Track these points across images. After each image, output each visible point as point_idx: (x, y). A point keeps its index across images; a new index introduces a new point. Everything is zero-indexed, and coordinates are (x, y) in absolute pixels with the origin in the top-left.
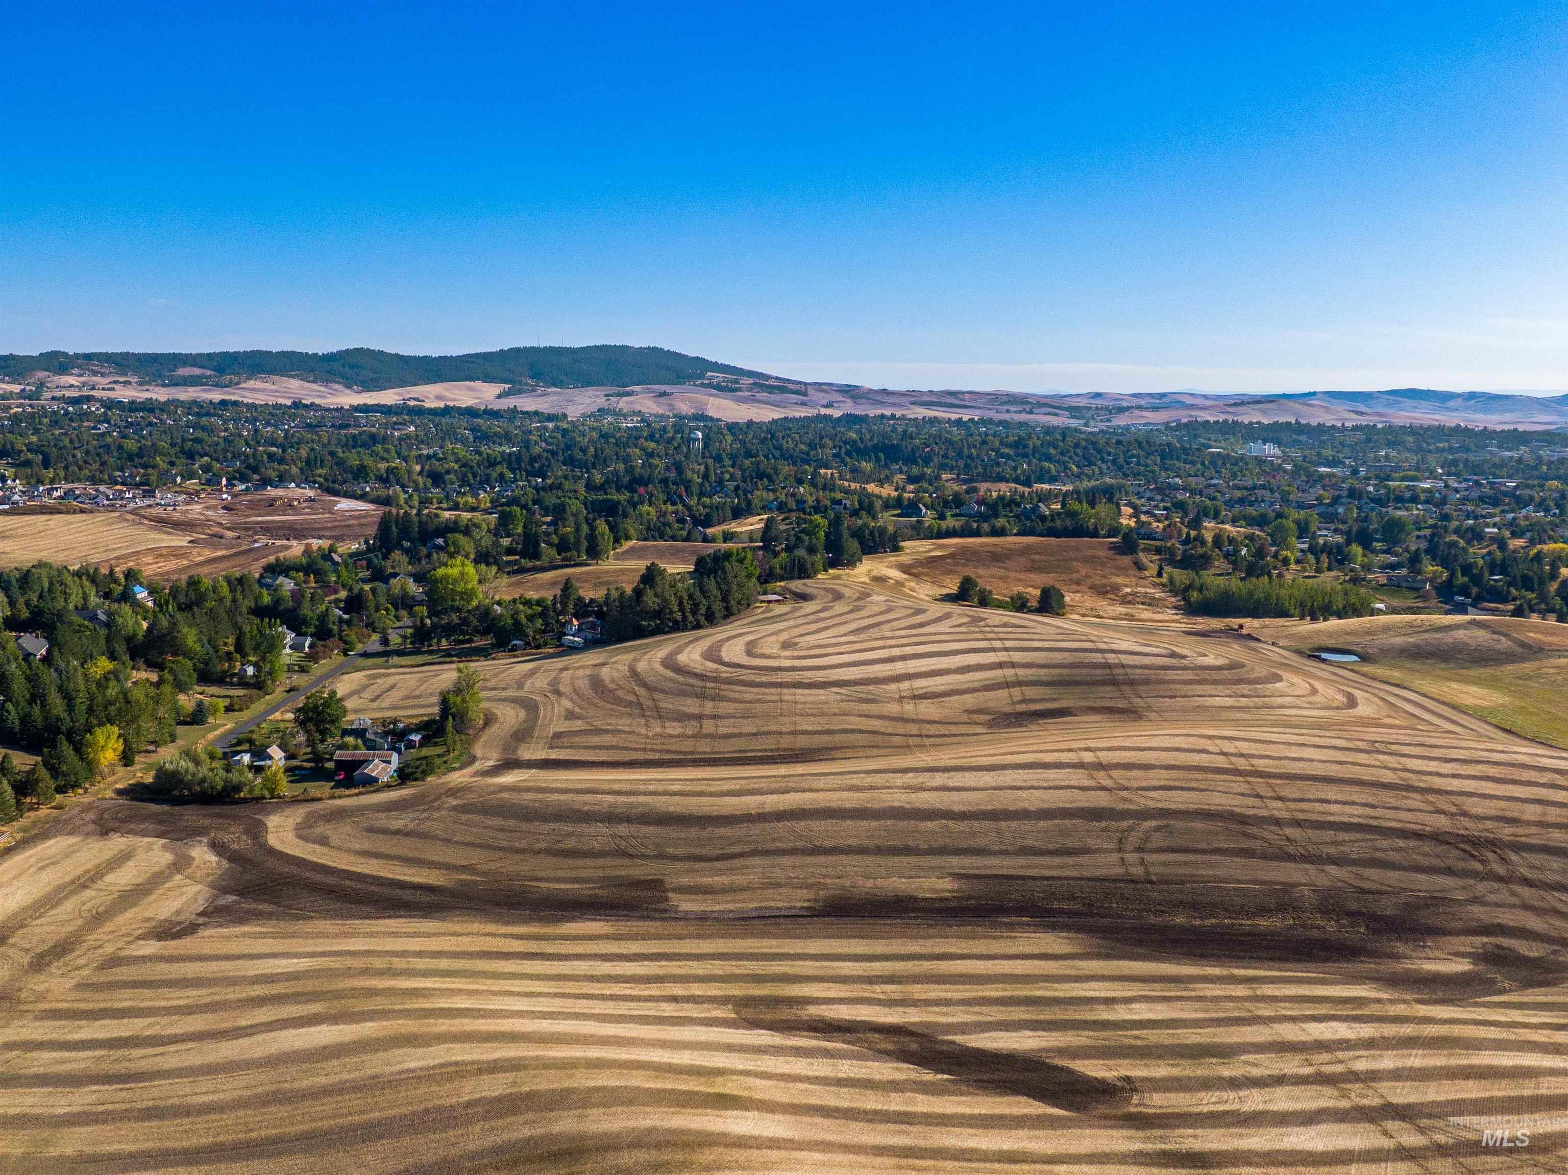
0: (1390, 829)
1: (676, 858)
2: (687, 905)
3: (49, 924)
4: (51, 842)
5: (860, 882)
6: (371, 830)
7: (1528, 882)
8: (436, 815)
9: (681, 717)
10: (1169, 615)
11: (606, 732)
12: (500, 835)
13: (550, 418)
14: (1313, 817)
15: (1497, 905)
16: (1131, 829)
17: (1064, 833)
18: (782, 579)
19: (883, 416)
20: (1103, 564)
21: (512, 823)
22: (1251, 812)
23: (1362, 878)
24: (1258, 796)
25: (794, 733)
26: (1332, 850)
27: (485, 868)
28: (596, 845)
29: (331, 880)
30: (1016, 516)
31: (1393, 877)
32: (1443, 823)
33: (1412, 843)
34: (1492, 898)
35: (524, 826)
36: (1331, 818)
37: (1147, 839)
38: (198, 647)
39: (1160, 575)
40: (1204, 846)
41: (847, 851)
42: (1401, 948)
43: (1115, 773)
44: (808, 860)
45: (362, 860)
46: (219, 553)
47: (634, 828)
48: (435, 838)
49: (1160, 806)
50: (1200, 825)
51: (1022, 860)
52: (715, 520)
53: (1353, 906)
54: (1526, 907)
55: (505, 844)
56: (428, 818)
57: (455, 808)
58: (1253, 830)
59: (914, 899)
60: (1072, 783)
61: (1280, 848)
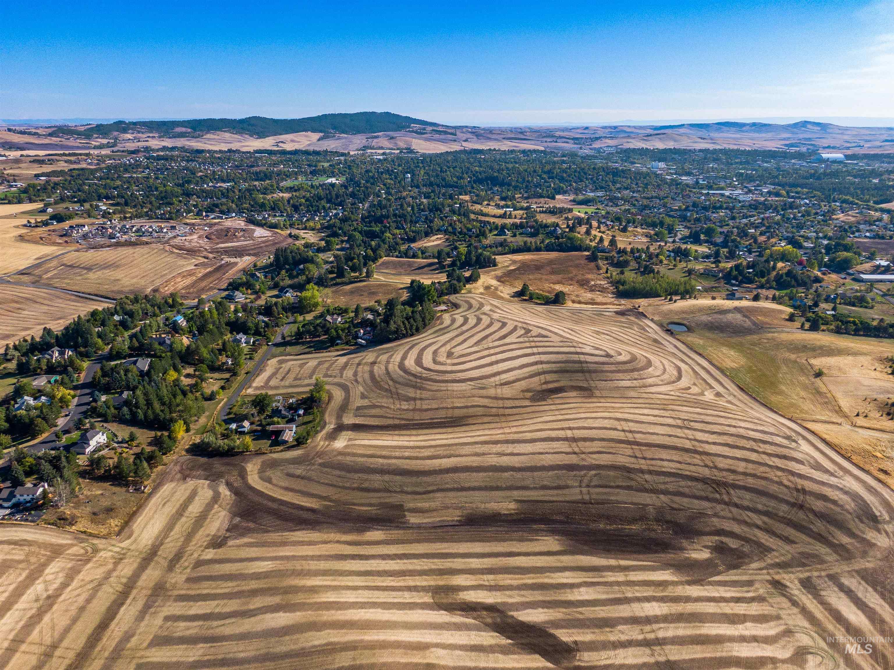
0: (686, 475)
1: (407, 493)
2: (413, 519)
3: (171, 541)
4: (165, 487)
5: (479, 505)
6: (289, 475)
7: (736, 506)
8: (313, 468)
9: (408, 399)
10: (610, 298)
11: (377, 407)
12: (339, 479)
13: (343, 154)
14: (656, 469)
15: (724, 518)
16: (585, 475)
17: (558, 477)
18: (447, 294)
19: (490, 150)
20: (583, 268)
21: (343, 473)
22: (633, 466)
23: (673, 501)
24: (636, 457)
25: (453, 408)
26: (663, 487)
27: (334, 498)
28: (376, 485)
29: (275, 506)
30: (547, 233)
31: (685, 501)
32: (706, 472)
33: (694, 484)
34: (722, 513)
35: (348, 475)
36: (664, 470)
37: (591, 481)
38: (208, 356)
39: (607, 272)
40: (612, 484)
41: (474, 489)
42: (685, 543)
43: (581, 444)
44: (460, 494)
45: (286, 493)
46: (208, 270)
47: (391, 477)
48: (313, 480)
49: (597, 463)
50: (612, 473)
51: (542, 492)
52: (417, 238)
53: (668, 517)
54: (734, 519)
55: (341, 484)
56: (310, 470)
57: (320, 465)
58: (632, 476)
59: (500, 514)
60: (562, 450)
61: (642, 485)
